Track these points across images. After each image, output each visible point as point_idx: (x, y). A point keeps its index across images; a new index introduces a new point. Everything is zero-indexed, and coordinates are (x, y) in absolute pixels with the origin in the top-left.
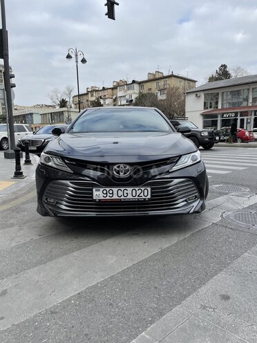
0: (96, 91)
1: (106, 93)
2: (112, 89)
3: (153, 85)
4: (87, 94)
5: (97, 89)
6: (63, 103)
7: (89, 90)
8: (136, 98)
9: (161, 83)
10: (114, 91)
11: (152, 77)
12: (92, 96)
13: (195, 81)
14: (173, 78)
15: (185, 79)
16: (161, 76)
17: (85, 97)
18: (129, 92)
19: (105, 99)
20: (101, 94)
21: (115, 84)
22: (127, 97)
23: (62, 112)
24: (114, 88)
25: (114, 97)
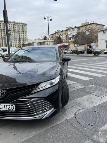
0: (59, 32)
1: (63, 33)
2: (66, 31)
3: (84, 28)
4: (55, 34)
5: (60, 31)
6: (45, 38)
7: (56, 32)
8: (76, 34)
9: (88, 27)
10: (67, 32)
11: (83, 25)
12: (57, 34)
13: (104, 25)
14: (93, 24)
15: (99, 25)
16: (88, 24)
17: (54, 35)
18: (73, 32)
19: (62, 35)
20: (61, 33)
21: (67, 28)
22: (72, 34)
23: (45, 42)
24: (67, 30)
25: (66, 34)
